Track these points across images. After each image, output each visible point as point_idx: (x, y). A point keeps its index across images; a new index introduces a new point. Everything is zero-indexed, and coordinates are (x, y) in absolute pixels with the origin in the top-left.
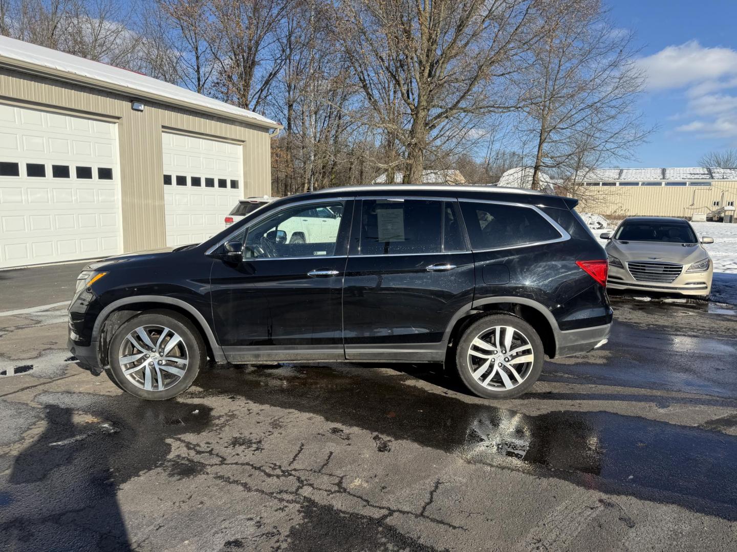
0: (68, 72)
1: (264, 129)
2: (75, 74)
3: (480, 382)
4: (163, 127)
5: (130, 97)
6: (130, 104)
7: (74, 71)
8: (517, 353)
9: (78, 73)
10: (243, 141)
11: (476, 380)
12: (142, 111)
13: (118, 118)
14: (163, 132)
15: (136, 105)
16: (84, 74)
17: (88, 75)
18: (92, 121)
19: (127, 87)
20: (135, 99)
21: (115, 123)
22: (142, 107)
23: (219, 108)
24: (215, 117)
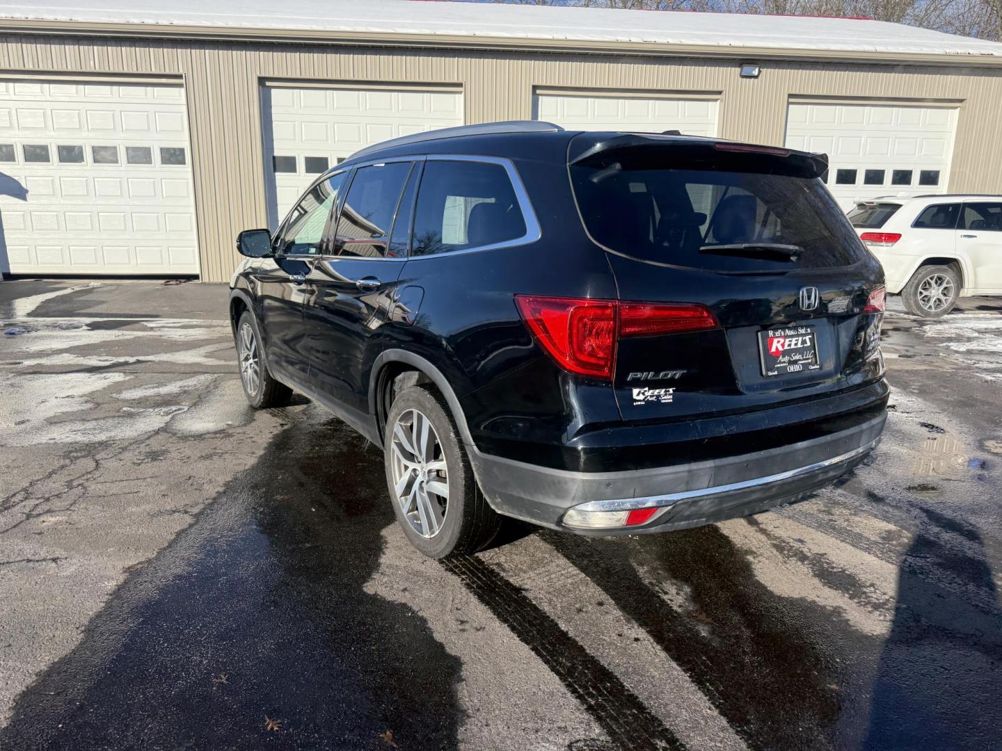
0: (644, 43)
2: (653, 43)
4: (790, 96)
5: (738, 60)
6: (738, 70)
9: (659, 40)
10: (961, 101)
11: (398, 498)
12: (756, 77)
13: (720, 93)
14: (790, 103)
15: (747, 69)
16: (666, 40)
17: (672, 41)
18: (684, 102)
19: (731, 46)
20: (748, 62)
21: (716, 100)
22: (756, 72)
23: (901, 50)
24: (898, 65)
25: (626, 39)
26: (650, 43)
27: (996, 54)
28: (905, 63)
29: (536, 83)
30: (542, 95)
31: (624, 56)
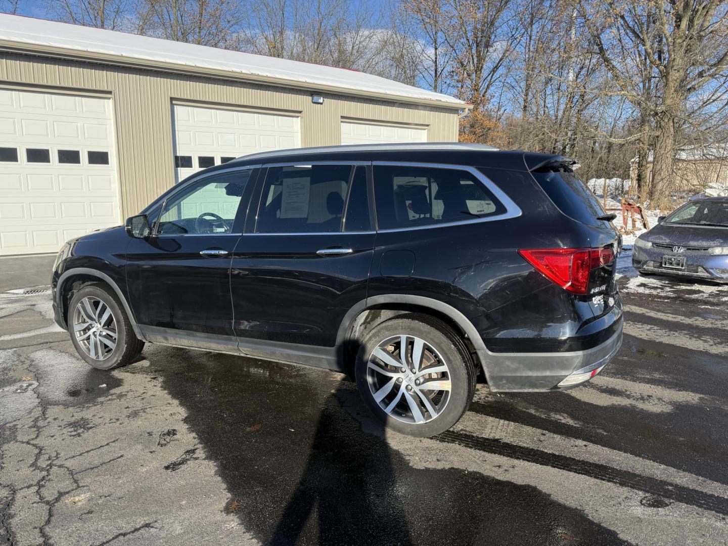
0: (252, 74)
1: (454, 110)
2: (258, 75)
3: (382, 406)
4: (342, 117)
5: (311, 91)
6: (310, 98)
7: (257, 73)
8: (430, 375)
9: (260, 74)
10: (428, 125)
11: (378, 403)
12: (321, 104)
13: (300, 112)
14: (342, 122)
15: (316, 98)
16: (265, 74)
17: (269, 75)
18: (277, 117)
19: (306, 82)
20: (315, 93)
21: (298, 117)
22: (321, 100)
23: (398, 94)
24: (396, 103)
25: (239, 70)
26: (255, 75)
27: (443, 100)
28: (401, 102)
29: (173, 96)
30: (176, 105)
31: (237, 82)
